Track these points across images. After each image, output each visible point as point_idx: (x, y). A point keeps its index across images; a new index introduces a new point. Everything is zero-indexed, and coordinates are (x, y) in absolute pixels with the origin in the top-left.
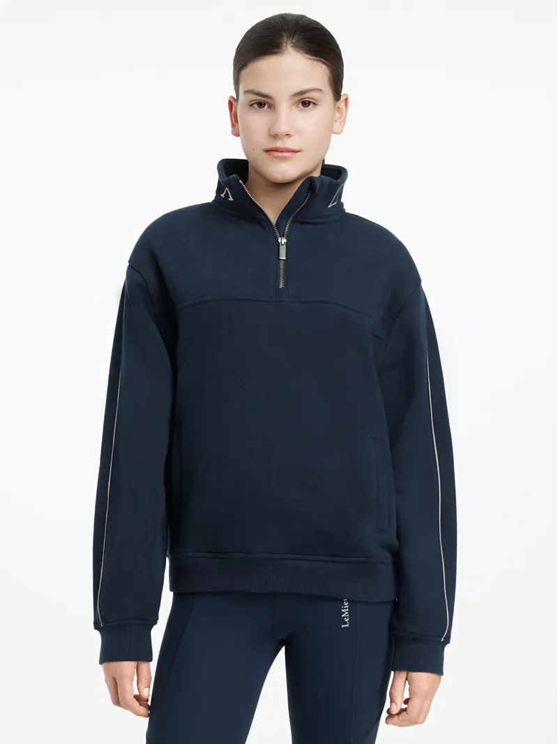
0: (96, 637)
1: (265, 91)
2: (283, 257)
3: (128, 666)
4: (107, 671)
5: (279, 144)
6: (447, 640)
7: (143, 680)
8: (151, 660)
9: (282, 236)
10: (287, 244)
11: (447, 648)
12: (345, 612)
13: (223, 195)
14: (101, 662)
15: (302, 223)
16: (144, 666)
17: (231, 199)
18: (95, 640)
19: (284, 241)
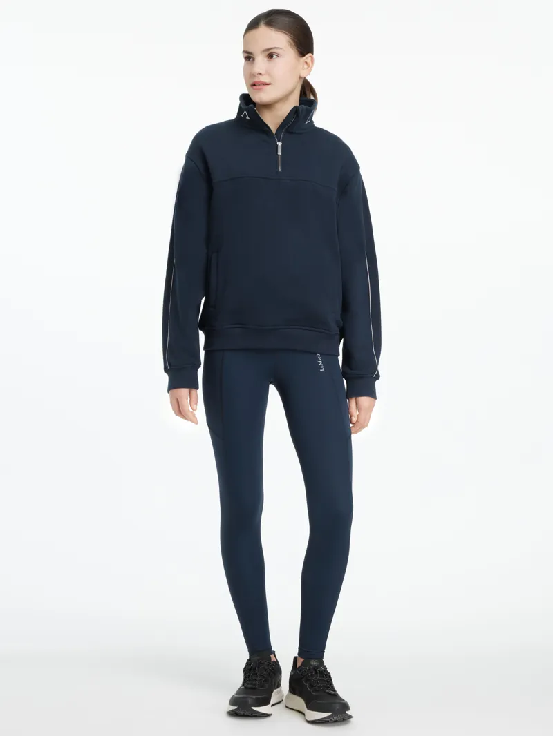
0: (166, 377)
1: (250, 51)
2: (280, 153)
3: (184, 392)
4: (171, 396)
5: (256, 80)
6: (378, 377)
7: (193, 400)
8: (197, 388)
9: (279, 141)
10: (282, 145)
11: (377, 382)
12: (320, 362)
13: (242, 116)
14: (168, 391)
15: (292, 133)
16: (194, 391)
17: (248, 118)
18: (165, 378)
19: (280, 144)
